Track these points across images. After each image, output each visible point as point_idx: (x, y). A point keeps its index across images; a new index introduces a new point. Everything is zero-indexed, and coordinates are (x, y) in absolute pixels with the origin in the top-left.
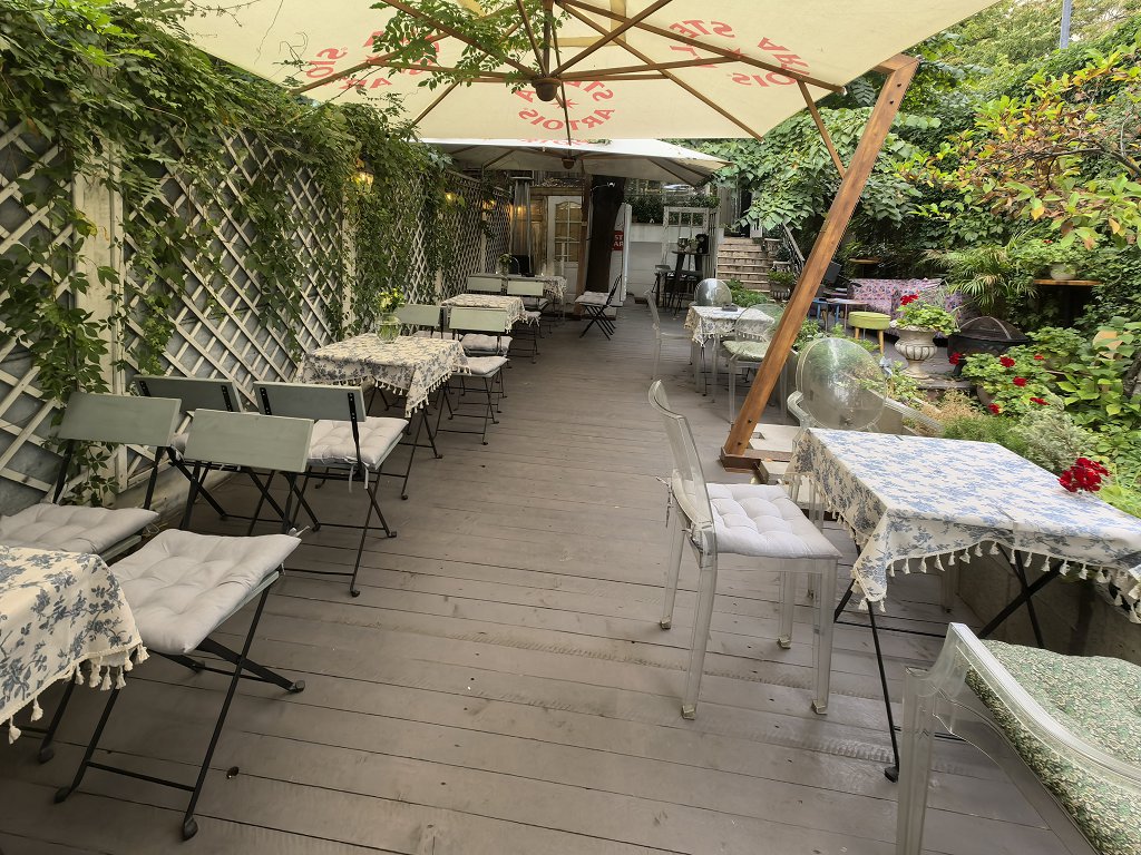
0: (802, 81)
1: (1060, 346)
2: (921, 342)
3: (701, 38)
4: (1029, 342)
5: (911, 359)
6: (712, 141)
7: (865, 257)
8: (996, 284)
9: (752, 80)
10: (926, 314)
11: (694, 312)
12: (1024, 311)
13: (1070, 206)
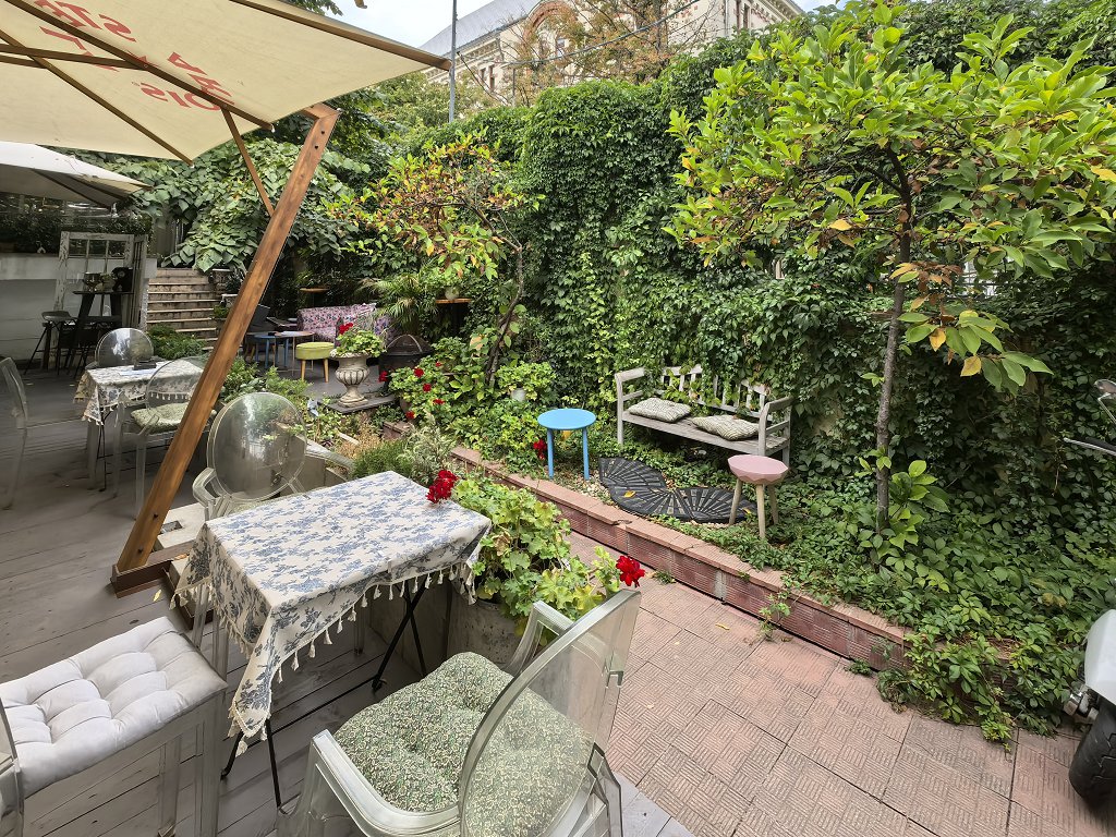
0: (227, 109)
1: (452, 352)
2: (356, 367)
3: (87, 29)
4: (432, 352)
5: (350, 384)
6: (132, 158)
7: (316, 285)
8: (412, 306)
9: (167, 96)
10: (359, 340)
11: (90, 378)
12: (430, 325)
13: (449, 245)
